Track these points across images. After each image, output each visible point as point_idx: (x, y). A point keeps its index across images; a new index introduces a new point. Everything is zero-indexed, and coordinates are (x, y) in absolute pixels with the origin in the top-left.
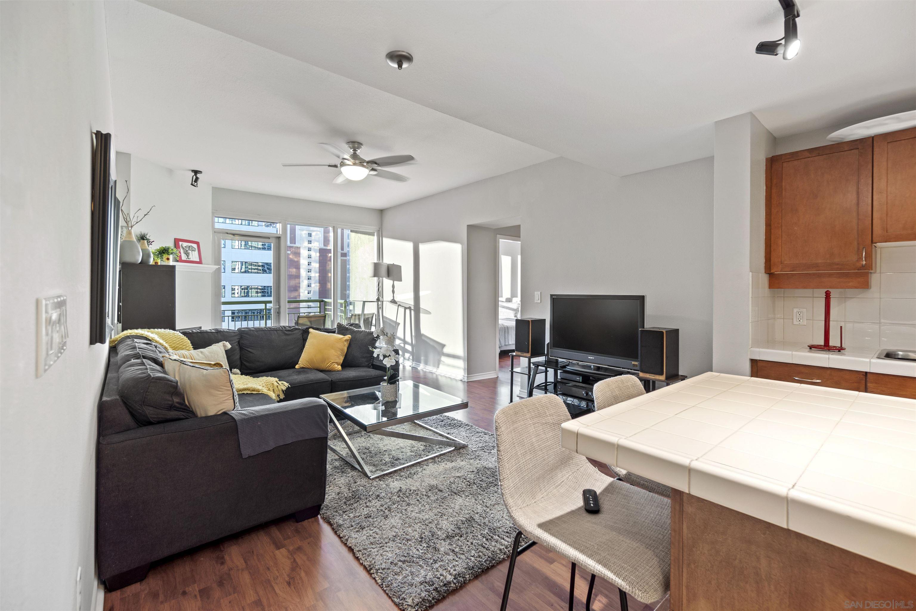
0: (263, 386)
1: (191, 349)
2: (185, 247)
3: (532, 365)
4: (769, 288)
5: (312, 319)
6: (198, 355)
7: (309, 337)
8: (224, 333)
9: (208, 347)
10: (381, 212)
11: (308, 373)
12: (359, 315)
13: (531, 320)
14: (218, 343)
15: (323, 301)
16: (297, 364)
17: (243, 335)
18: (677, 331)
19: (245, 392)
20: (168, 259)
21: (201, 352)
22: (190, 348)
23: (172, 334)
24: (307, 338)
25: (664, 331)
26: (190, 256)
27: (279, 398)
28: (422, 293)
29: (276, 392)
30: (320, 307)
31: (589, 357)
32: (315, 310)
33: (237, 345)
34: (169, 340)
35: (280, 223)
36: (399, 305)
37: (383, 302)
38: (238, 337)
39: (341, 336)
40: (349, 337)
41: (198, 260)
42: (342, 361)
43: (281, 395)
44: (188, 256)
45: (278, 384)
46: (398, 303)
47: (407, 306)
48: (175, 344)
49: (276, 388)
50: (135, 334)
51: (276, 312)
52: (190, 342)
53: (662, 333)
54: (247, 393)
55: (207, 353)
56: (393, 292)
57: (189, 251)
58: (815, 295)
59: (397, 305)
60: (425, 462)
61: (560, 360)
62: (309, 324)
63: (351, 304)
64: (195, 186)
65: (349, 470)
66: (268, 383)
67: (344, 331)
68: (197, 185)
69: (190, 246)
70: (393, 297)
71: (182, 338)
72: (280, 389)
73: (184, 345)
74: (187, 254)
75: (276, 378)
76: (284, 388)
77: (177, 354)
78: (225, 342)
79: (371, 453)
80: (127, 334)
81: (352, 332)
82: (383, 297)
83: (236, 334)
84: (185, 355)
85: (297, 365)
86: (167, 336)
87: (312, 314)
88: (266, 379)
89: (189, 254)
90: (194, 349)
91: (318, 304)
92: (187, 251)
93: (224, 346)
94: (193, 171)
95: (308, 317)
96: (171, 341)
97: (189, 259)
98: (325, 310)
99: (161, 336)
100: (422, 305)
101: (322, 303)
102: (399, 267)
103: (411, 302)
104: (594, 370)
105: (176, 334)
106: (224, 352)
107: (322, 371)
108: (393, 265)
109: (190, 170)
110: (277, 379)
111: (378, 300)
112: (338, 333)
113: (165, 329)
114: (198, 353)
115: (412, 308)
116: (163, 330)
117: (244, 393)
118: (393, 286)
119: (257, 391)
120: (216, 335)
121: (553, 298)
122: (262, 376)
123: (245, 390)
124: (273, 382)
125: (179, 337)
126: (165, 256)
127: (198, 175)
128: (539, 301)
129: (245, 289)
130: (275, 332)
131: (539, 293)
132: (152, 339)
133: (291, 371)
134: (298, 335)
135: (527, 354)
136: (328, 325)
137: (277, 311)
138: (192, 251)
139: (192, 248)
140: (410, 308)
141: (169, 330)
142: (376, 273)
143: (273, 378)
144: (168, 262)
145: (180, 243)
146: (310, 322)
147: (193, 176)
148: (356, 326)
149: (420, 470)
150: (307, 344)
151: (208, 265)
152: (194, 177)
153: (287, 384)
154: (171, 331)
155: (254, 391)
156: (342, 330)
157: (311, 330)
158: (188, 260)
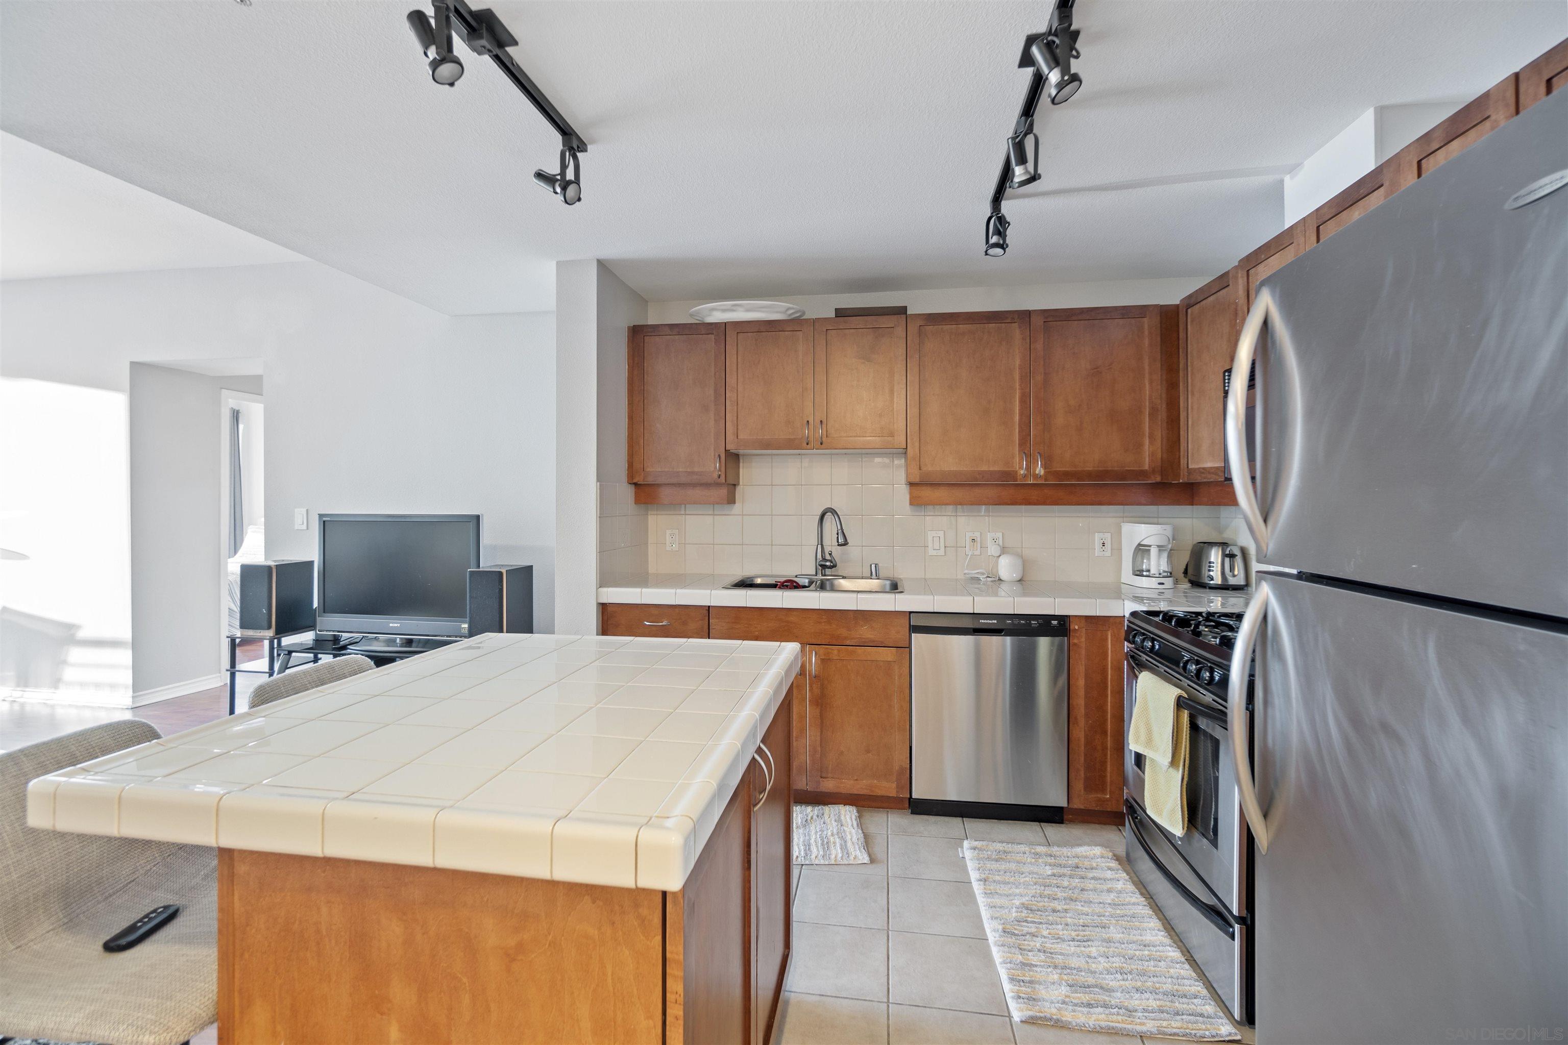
3: (277, 652)
4: (635, 504)
13: (277, 565)
18: (529, 570)
25: (504, 571)
31: (391, 625)
53: (501, 573)
58: (687, 512)
104: (402, 645)
121: (324, 521)
128: (304, 527)
131: (304, 511)
135: (267, 632)
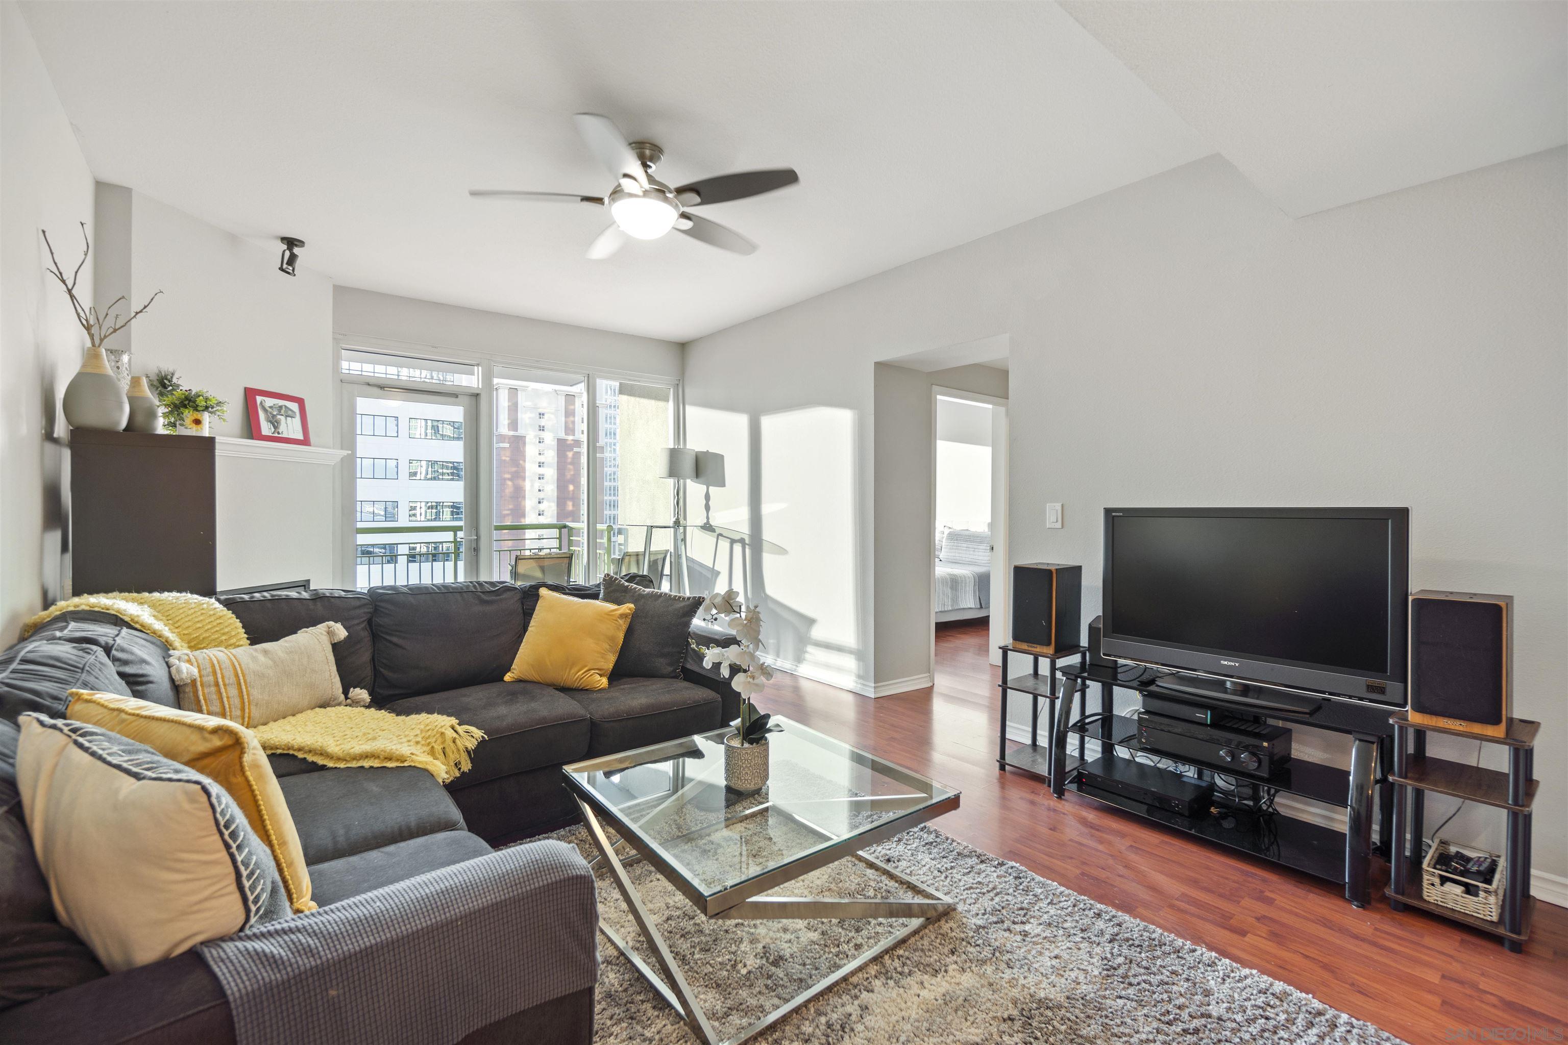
0: (417, 743)
1: (241, 643)
2: (270, 407)
3: (1059, 675)
5: (547, 563)
6: (254, 659)
7: (537, 608)
8: (333, 600)
9: (287, 638)
10: (682, 348)
11: (533, 698)
12: (637, 555)
13: (1057, 570)
14: (314, 625)
15: (565, 527)
16: (509, 670)
17: (382, 604)
19: (367, 764)
20: (198, 422)
21: (266, 652)
22: (239, 640)
23: (193, 606)
24: (534, 610)
25: (1503, 604)
26: (282, 428)
27: (459, 769)
28: (766, 509)
29: (451, 754)
30: (560, 538)
32: (549, 543)
33: (364, 629)
34: (183, 621)
35: (478, 365)
36: (720, 535)
37: (685, 527)
38: (366, 610)
39: (611, 606)
40: (630, 609)
41: (300, 437)
42: (611, 666)
43: (463, 763)
44: (275, 427)
45: (455, 735)
46: (718, 531)
47: (737, 537)
48: (201, 631)
49: (452, 744)
50: (87, 608)
51: (470, 549)
52: (241, 625)
53: (1498, 608)
54: (371, 767)
55: (281, 654)
56: (707, 508)
57: (279, 417)
59: (715, 534)
60: (860, 975)
61: (1121, 661)
62: (538, 574)
63: (620, 532)
64: (288, 273)
65: (651, 1013)
66: (429, 733)
67: (618, 594)
68: (293, 270)
69: (281, 407)
70: (708, 518)
71: (221, 614)
72: (461, 748)
73: (224, 634)
74: (275, 424)
75: (453, 718)
76: (471, 744)
77: (193, 660)
78: (331, 623)
79: (702, 931)
80: (68, 606)
81: (637, 599)
82: (685, 519)
83: (363, 602)
84: (215, 662)
85: (509, 674)
86: (181, 611)
87: (543, 553)
88: (428, 721)
89: (278, 422)
90: (251, 644)
91: (555, 532)
92: (274, 416)
93: (330, 633)
94: (283, 239)
95: (536, 558)
96: (190, 624)
97: (278, 433)
98: (570, 543)
99: (160, 611)
100: (768, 534)
101: (565, 531)
102: (720, 458)
103: (744, 529)
104: (1234, 693)
105: (205, 606)
106: (330, 647)
107: (565, 690)
108: (707, 453)
109: (276, 238)
110: (453, 721)
111: (677, 523)
112: (607, 599)
113: (180, 591)
114: (255, 654)
115: (747, 542)
116: (175, 594)
117: (362, 767)
118: (707, 497)
119: (398, 760)
120: (312, 607)
121: (1114, 517)
122: (418, 711)
123: (367, 757)
124: (443, 730)
125: (212, 613)
126: (189, 415)
127: (296, 250)
128: (1059, 525)
129: (432, 507)
130: (458, 596)
131: (1058, 506)
132: (132, 620)
133: (491, 690)
134: (512, 603)
135: (1045, 647)
136: (578, 578)
137: (474, 545)
138: (287, 416)
139: (286, 412)
140: (742, 541)
141: (189, 595)
142: (674, 471)
143: (445, 717)
144: (197, 430)
145: (259, 399)
146: (542, 569)
147: (284, 251)
148: (642, 581)
149: (852, 1008)
150: (532, 623)
151: (323, 447)
152: (287, 254)
153: (478, 733)
154: (196, 596)
155: (389, 759)
156: (614, 591)
157: (543, 591)
158: (276, 435)
